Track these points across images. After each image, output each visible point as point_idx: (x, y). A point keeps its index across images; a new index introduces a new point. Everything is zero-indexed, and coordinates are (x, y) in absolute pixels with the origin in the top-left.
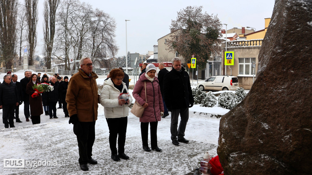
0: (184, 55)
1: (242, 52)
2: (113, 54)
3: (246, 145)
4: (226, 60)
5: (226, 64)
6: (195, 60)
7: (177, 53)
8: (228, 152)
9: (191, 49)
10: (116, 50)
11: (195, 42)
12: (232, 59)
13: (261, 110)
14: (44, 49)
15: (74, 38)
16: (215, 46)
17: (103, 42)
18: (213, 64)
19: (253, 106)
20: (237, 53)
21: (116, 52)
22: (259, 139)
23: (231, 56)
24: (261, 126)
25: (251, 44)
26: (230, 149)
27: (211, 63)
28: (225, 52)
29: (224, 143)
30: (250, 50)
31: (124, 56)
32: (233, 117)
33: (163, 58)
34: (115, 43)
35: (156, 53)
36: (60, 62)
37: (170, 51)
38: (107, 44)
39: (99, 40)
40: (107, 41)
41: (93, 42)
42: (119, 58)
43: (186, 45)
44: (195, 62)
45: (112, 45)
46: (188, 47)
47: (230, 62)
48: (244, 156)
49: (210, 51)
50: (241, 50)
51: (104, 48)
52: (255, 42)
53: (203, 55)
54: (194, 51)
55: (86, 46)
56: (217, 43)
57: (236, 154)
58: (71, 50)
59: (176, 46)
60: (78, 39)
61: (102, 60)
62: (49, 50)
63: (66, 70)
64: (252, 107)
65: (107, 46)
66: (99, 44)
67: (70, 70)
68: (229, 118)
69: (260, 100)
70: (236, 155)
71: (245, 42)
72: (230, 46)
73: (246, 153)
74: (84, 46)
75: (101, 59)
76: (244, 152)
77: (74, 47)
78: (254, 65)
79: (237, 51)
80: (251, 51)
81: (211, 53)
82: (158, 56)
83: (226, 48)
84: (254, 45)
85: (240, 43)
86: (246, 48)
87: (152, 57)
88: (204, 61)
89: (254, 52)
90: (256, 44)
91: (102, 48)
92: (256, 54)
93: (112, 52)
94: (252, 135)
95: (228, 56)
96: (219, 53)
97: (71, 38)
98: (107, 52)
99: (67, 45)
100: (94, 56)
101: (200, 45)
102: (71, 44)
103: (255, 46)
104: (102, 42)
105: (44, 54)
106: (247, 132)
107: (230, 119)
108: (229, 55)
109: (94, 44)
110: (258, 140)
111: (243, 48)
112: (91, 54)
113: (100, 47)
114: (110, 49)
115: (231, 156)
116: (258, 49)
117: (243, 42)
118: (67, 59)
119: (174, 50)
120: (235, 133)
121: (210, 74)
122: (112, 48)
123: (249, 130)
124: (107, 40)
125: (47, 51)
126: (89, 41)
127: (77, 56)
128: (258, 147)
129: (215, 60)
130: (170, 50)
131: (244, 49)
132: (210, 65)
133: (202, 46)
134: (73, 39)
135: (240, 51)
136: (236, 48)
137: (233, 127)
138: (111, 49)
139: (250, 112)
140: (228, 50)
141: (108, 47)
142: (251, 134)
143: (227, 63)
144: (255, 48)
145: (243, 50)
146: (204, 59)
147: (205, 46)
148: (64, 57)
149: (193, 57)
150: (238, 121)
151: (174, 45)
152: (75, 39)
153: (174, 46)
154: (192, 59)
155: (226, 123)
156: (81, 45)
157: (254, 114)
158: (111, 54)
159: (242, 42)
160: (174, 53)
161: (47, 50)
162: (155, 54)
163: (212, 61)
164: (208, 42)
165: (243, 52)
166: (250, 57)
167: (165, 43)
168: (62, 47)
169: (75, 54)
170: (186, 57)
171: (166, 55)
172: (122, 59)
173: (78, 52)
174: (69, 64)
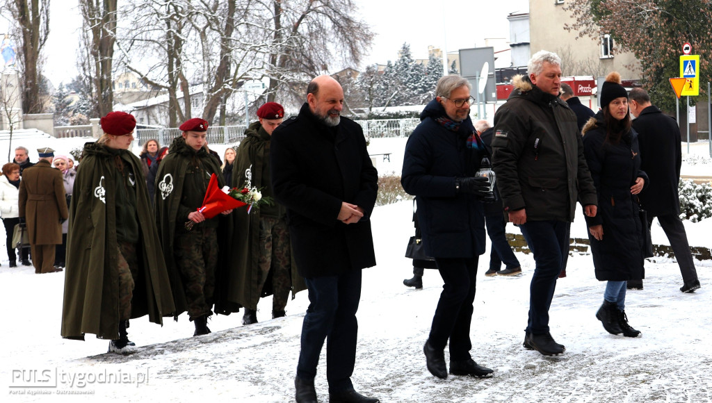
0: (639, 48)
2: (354, 55)
6: (692, 62)
7: (606, 39)
10: (368, 38)
14: (83, 46)
17: (314, 10)
21: (368, 48)
31: (389, 62)
35: (519, 45)
36: (149, 96)
37: (581, 35)
38: (331, 18)
40: (328, 4)
41: (273, 9)
42: (368, 68)
43: (648, 8)
44: (697, 73)
45: (348, 20)
46: (656, 12)
51: (317, 32)
55: (247, 26)
59: (609, 12)
62: (103, 46)
63: (172, 124)
65: (328, 24)
66: (299, 17)
74: (242, 28)
77: (202, 33)
87: (503, 62)
91: (310, 34)
93: (351, 46)
98: (329, 46)
100: (283, 64)
102: (188, 19)
104: (310, 10)
105: (83, 64)
109: (277, 19)
112: (268, 59)
114: (340, 35)
118: (176, 79)
119: (597, 28)
122: (352, 32)
125: (96, 55)
127: (216, 69)
130: (583, 28)
138: (343, 33)
141: (334, 27)
148: (160, 76)
149: (686, 52)
151: (599, 9)
153: (596, 13)
154: (682, 59)
156: (230, 22)
158: (348, 54)
160: (596, 41)
161: (95, 47)
162: (517, 48)
167: (557, 4)
168: (153, 34)
169: (208, 61)
170: (650, 54)
171: (565, 49)
172: (380, 73)
173: (222, 54)
174: (187, 98)
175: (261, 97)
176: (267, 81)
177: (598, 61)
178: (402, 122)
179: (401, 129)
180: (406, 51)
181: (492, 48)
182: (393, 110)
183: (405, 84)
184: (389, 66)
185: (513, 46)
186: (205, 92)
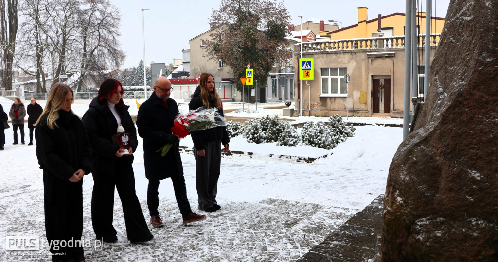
0: (232, 65)
1: (325, 59)
2: (117, 64)
3: (444, 205)
4: (301, 72)
5: (302, 78)
6: (251, 72)
7: (220, 61)
8: (411, 217)
9: (244, 55)
10: (123, 57)
11: (249, 44)
12: (310, 69)
13: (463, 150)
15: (51, 39)
16: (280, 51)
17: (101, 45)
18: (277, 78)
19: (449, 144)
20: (318, 60)
21: (122, 62)
22: (467, 194)
23: (309, 66)
24: (468, 175)
25: (339, 47)
26: (415, 213)
27: (275, 77)
28: (300, 59)
29: (401, 205)
30: (338, 55)
31: (134, 68)
32: (415, 163)
33: (199, 70)
34: (120, 46)
35: (186, 62)
36: (29, 79)
37: (210, 59)
38: (107, 49)
39: (93, 41)
40: (106, 43)
41: (83, 44)
42: (126, 70)
43: (236, 49)
44: (252, 76)
45: (115, 50)
46: (239, 51)
47: (308, 75)
48: (442, 223)
49: (273, 59)
50: (325, 55)
51: (101, 54)
52: (345, 43)
53: (262, 64)
54: (248, 58)
55: (72, 51)
56: (284, 45)
57: (427, 220)
58: (47, 58)
59: (220, 50)
60: (59, 41)
61: (100, 75)
62: (8, 58)
63: (38, 91)
64: (446, 146)
65: (106, 51)
66: (94, 48)
67: (46, 91)
68: (407, 165)
69: (460, 136)
70: (428, 222)
71: (330, 43)
72: (308, 50)
73: (443, 217)
74: (69, 52)
75: (98, 72)
76: (441, 217)
77: (52, 53)
78: (348, 78)
79: (318, 58)
80: (340, 57)
81: (275, 61)
82: (191, 66)
83: (301, 52)
84: (343, 48)
85: (323, 45)
86: (332, 53)
87: (180, 69)
88: (264, 74)
89: (344, 59)
90: (347, 47)
91: (99, 55)
92: (347, 62)
93: (116, 61)
94: (454, 190)
95: (305, 66)
96: (286, 62)
97: (47, 39)
98: (107, 60)
99: (40, 49)
100: (86, 68)
101: (258, 49)
102: (46, 47)
103: (345, 49)
104: (98, 45)
106: (443, 184)
107: (409, 166)
108: (307, 64)
109: (85, 48)
110: (465, 196)
111: (327, 53)
112: (80, 65)
113: (96, 52)
114: (111, 56)
115: (419, 223)
116: (350, 54)
117: (327, 44)
118: (39, 73)
119: (216, 57)
120: (422, 188)
121: (273, 94)
122: (116, 55)
123: (448, 182)
124: (106, 41)
125: (5, 61)
126: (77, 43)
127: (57, 68)
128: (466, 208)
129: (280, 71)
130: (211, 56)
131: (328, 55)
132: (273, 79)
133: (261, 50)
134: (49, 40)
135: (323, 57)
136: (316, 54)
137: (418, 179)
138: (113, 55)
139: (443, 153)
140: (304, 55)
141: (109, 53)
142: (452, 189)
143: (304, 77)
144: (346, 53)
145: (327, 57)
146: (264, 70)
147: (265, 50)
148: (34, 69)
149: (249, 67)
150: (424, 168)
151: (217, 49)
152: (53, 40)
153: (216, 51)
154: (247, 70)
155: (405, 173)
156: (64, 49)
157: (452, 158)
158: (114, 64)
159: (325, 43)
160: (216, 62)
161: (5, 58)
162: (185, 64)
163: (276, 74)
164: (270, 44)
165: (327, 59)
166: (338, 66)
167: (201, 46)
168: (31, 53)
169: (54, 65)
170: (236, 68)
171: (204, 64)
172: (131, 72)
173: (59, 62)
174: (44, 81)
175: (77, 81)
176: (79, 74)
177: (217, 70)
178: (135, 92)
179: (135, 95)
180: (141, 63)
181: (164, 63)
182: (133, 87)
183: (141, 77)
184: (134, 69)
185: (184, 63)
186: (52, 78)
